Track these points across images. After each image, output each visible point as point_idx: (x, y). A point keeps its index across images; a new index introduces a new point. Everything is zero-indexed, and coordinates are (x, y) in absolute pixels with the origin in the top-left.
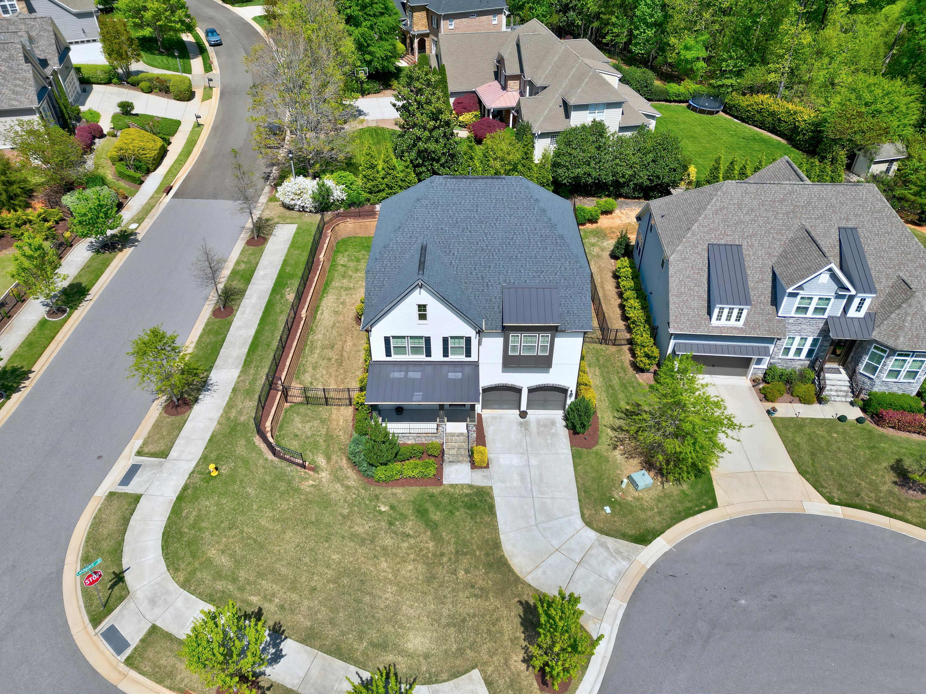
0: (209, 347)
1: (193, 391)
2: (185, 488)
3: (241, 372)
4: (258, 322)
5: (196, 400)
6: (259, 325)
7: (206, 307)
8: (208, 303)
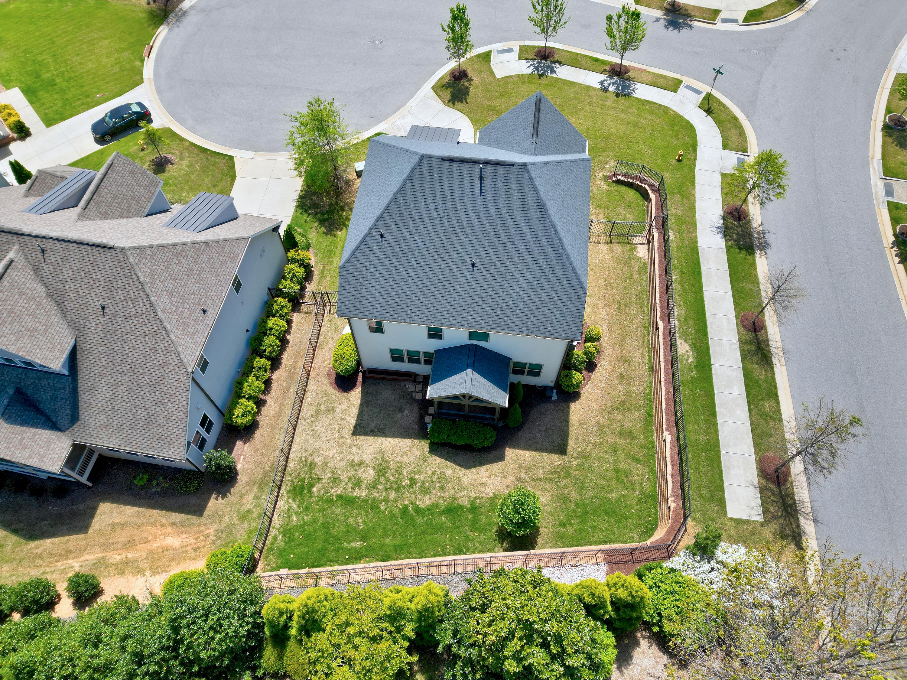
0: (743, 275)
1: (732, 227)
2: (695, 150)
3: (697, 242)
4: (706, 303)
5: (724, 219)
6: (702, 300)
7: (778, 338)
8: (779, 344)
